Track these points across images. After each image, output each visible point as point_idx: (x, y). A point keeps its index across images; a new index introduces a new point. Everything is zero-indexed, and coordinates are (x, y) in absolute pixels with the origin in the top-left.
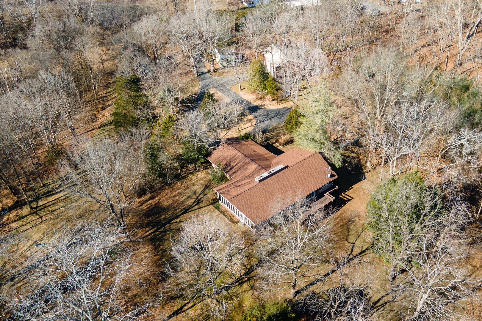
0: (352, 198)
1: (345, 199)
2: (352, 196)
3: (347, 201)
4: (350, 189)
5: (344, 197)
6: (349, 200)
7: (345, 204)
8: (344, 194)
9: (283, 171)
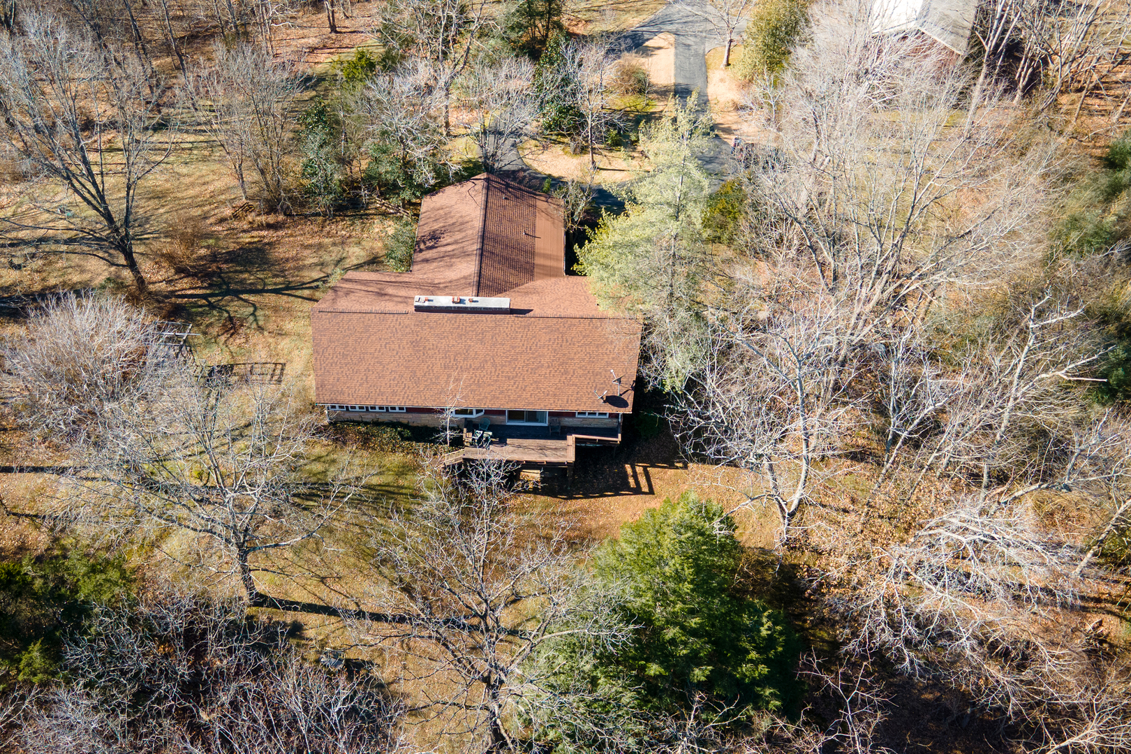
0: (651, 492)
1: (631, 481)
2: (656, 488)
3: (629, 489)
4: (672, 466)
5: (635, 476)
6: (637, 491)
7: (617, 494)
8: (645, 468)
9: (499, 317)
